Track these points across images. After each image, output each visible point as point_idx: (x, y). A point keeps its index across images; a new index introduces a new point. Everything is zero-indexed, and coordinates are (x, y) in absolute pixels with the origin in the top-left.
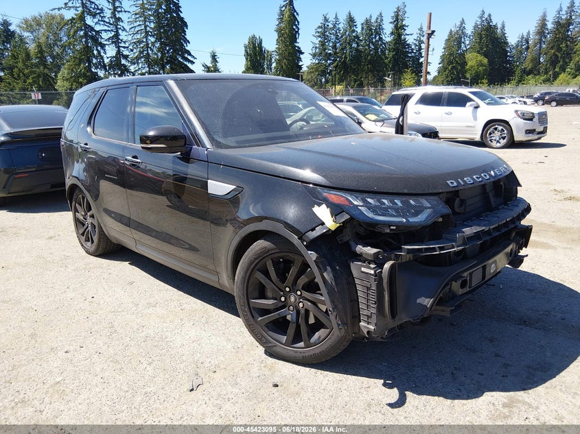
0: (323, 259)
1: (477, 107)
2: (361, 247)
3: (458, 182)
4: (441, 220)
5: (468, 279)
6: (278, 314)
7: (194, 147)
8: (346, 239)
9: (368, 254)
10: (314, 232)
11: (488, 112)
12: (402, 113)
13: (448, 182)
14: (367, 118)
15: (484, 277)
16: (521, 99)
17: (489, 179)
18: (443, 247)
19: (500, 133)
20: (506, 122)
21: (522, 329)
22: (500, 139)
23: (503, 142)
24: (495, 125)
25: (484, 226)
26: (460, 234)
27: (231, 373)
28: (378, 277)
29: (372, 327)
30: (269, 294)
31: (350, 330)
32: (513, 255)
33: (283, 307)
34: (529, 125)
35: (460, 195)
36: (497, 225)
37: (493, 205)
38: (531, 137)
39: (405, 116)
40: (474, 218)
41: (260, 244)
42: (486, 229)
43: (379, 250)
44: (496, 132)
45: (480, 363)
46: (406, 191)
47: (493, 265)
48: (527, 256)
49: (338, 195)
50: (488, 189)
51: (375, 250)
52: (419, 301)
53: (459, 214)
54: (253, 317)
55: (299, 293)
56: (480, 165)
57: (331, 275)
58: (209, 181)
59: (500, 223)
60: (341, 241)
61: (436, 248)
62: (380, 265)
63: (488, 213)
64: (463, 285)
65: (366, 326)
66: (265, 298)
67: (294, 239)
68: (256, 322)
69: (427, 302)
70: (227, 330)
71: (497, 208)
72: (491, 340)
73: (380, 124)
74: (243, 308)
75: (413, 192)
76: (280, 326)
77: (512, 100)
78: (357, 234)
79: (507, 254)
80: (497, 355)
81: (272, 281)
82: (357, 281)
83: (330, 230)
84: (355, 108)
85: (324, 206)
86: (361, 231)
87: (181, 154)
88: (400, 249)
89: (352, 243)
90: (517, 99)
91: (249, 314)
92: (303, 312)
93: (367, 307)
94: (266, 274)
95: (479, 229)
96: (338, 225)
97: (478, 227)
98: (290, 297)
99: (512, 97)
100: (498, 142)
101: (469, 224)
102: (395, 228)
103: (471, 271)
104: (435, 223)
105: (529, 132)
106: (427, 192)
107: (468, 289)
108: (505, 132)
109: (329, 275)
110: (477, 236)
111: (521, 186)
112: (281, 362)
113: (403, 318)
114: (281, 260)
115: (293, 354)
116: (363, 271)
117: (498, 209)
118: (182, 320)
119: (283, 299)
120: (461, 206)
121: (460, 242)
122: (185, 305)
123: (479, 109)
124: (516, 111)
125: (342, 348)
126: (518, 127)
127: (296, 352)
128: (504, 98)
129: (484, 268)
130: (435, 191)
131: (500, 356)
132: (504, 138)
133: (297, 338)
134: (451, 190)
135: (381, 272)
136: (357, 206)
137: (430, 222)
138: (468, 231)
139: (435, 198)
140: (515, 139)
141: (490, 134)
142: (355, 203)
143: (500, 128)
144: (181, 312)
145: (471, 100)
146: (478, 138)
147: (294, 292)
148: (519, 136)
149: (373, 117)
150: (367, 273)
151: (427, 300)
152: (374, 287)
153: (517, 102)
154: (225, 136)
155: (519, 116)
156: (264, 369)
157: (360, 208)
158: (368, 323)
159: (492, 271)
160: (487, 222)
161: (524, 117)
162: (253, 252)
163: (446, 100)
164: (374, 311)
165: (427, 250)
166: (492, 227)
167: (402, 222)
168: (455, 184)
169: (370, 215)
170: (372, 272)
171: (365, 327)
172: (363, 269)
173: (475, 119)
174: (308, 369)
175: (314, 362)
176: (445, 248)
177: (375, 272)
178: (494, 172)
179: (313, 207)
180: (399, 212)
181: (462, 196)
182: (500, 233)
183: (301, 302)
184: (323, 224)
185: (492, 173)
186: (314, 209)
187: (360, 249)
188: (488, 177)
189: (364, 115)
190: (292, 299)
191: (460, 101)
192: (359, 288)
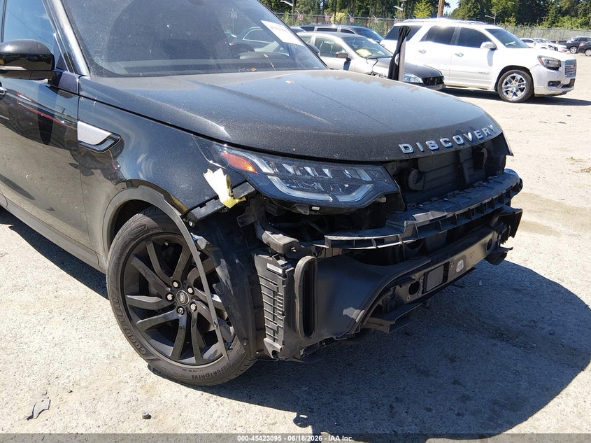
0: (217, 249)
1: (493, 49)
2: (268, 233)
3: (416, 147)
4: (384, 200)
5: (421, 281)
6: (164, 317)
7: (66, 72)
8: (251, 220)
9: (276, 245)
10: (203, 209)
11: (507, 56)
12: (399, 50)
13: (401, 146)
14: (358, 54)
15: (445, 278)
16: (552, 44)
17: (463, 144)
18: (383, 239)
19: (518, 84)
20: (527, 70)
21: (495, 345)
22: (517, 91)
23: (521, 95)
24: (513, 73)
25: (447, 210)
26: (410, 222)
27: (93, 395)
28: (288, 278)
29: (278, 346)
30: (153, 289)
31: (252, 347)
32: (492, 246)
33: (171, 307)
34: (554, 75)
35: (420, 164)
36: (466, 209)
37: (468, 179)
38: (554, 90)
39: (402, 53)
40: (436, 199)
41: (139, 220)
42: (449, 215)
43: (293, 239)
44: (513, 82)
45: (431, 392)
46: (336, 156)
47: (461, 262)
48: (512, 249)
49: (241, 156)
50: (463, 157)
51: (287, 240)
52: (345, 312)
53: (416, 191)
54: (130, 319)
55: (190, 290)
56: (454, 124)
57: (226, 271)
58: (79, 123)
59: (472, 207)
60: (242, 223)
61: (371, 240)
62: (293, 262)
63: (457, 192)
64: (414, 289)
65: (273, 344)
66: (147, 294)
67: (176, 216)
68: (135, 326)
69: (356, 314)
70: (107, 331)
71: (471, 185)
72: (452, 360)
73: (373, 62)
74: (116, 306)
75: (348, 158)
76: (166, 332)
77: (541, 45)
78: (268, 215)
79: (484, 245)
80: (455, 382)
81: (154, 272)
82: (262, 282)
83: (225, 207)
84: (346, 40)
85: (220, 172)
86: (273, 211)
87: (49, 82)
88: (322, 240)
89: (259, 228)
90: (548, 44)
91: (124, 314)
92: (195, 316)
93: (273, 319)
94: (146, 260)
95: (438, 215)
96: (237, 201)
97: (437, 213)
98: (179, 295)
99: (542, 41)
100: (515, 94)
101: (428, 206)
102: (318, 209)
103: (426, 271)
104: (376, 205)
105: (553, 84)
106: (367, 159)
107: (420, 295)
108: (525, 82)
109: (223, 271)
110: (434, 224)
111: (512, 155)
112: (166, 381)
113: (323, 333)
114: (167, 244)
115: (181, 372)
116: (269, 268)
117: (473, 187)
118: (51, 312)
119: (170, 297)
120: (418, 180)
121: (408, 233)
122: (62, 291)
123: (496, 51)
124: (540, 58)
125: (244, 369)
126: (540, 77)
127: (184, 369)
128: (532, 42)
129: (447, 266)
130: (379, 159)
131: (459, 384)
132: (522, 90)
133: (186, 351)
134: (404, 157)
135: (294, 270)
136: (267, 174)
137: (366, 204)
138: (421, 217)
139: (379, 168)
140: (535, 92)
141: (506, 84)
142: (265, 169)
143: (519, 77)
144: (54, 300)
145: (487, 39)
146: (491, 88)
147: (184, 288)
148: (540, 89)
149: (365, 52)
150: (275, 273)
151: (356, 311)
152: (281, 293)
153: (547, 47)
154: (111, 59)
155: (542, 63)
156: (139, 390)
157: (269, 177)
158: (274, 340)
159: (458, 270)
160: (452, 205)
161: (549, 65)
162: (129, 229)
163: (457, 38)
164: (281, 324)
165: (359, 243)
166: (457, 213)
167: (327, 201)
168: (411, 150)
169: (283, 188)
170: (280, 271)
171: (271, 345)
172: (270, 266)
173: (490, 63)
174: (199, 393)
175: (208, 384)
176: (385, 241)
177: (284, 271)
178: (473, 134)
179: (206, 172)
180: (327, 186)
181: (422, 167)
182: (470, 220)
183: (193, 303)
184: (216, 197)
185: (470, 136)
186: (206, 175)
187: (268, 236)
188: (462, 141)
189: (355, 50)
190: (182, 298)
191: (474, 40)
192: (264, 291)
